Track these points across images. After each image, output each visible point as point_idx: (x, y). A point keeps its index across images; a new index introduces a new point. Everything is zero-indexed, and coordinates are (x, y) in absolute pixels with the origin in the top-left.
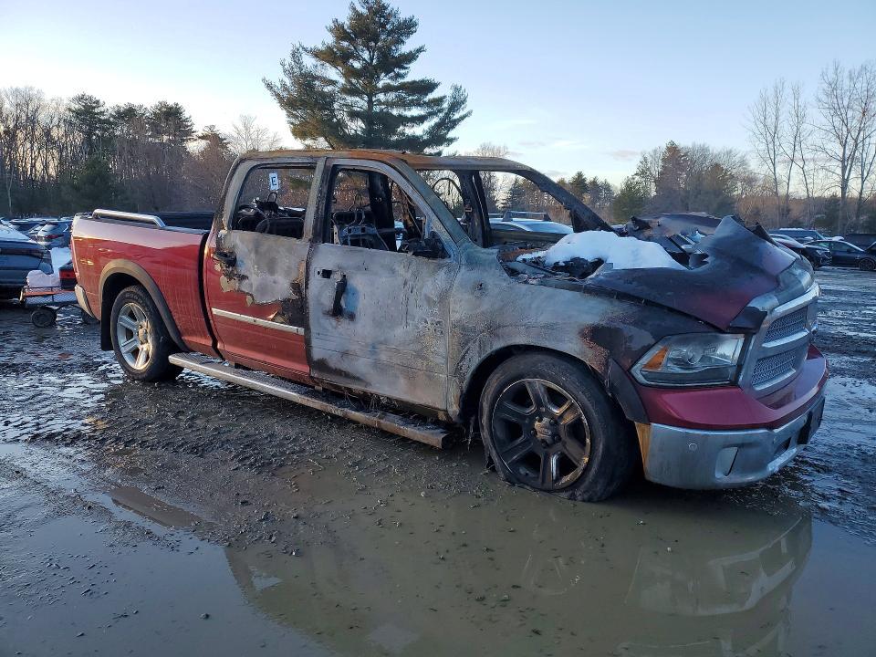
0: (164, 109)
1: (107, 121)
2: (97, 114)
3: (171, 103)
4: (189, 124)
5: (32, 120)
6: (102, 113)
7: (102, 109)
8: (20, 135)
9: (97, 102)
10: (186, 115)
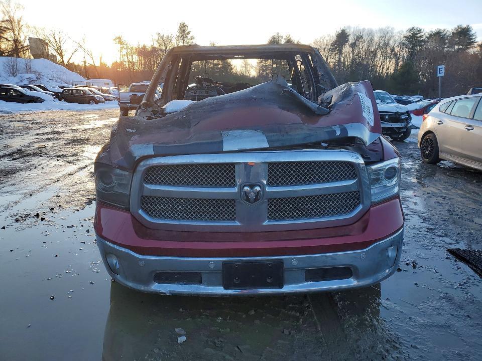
0: (459, 30)
1: (423, 41)
2: (419, 37)
3: (464, 26)
4: (474, 37)
5: (386, 45)
6: (421, 36)
7: (422, 34)
8: (379, 53)
9: (420, 30)
10: (473, 32)
